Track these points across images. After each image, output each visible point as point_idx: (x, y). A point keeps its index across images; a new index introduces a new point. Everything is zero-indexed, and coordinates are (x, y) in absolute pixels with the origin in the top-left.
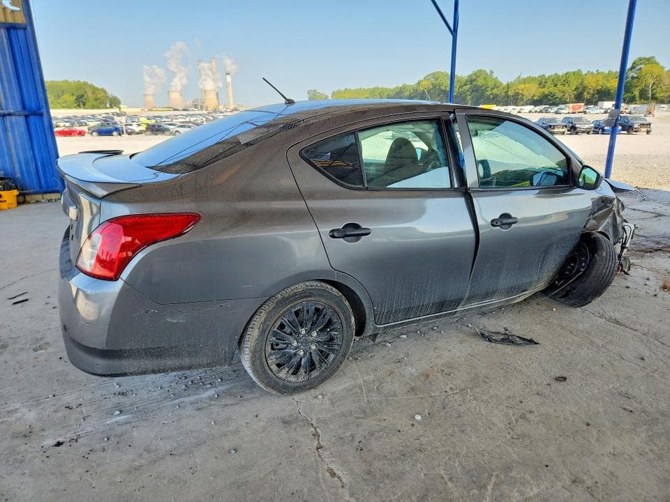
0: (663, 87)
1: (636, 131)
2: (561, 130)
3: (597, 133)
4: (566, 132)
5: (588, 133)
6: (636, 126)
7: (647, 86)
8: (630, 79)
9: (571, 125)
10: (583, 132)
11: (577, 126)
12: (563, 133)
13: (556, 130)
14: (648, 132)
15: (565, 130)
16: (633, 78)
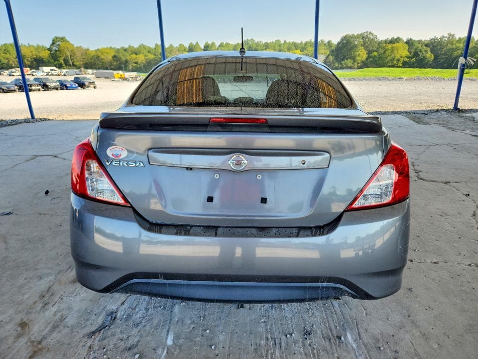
0: (78, 58)
1: (88, 87)
2: (37, 88)
3: (63, 89)
4: (41, 89)
5: (57, 89)
6: (86, 84)
7: (67, 57)
8: (54, 51)
9: (42, 84)
10: (53, 89)
11: (48, 84)
12: (39, 90)
13: (33, 88)
14: (95, 87)
15: (39, 87)
16: (56, 51)
